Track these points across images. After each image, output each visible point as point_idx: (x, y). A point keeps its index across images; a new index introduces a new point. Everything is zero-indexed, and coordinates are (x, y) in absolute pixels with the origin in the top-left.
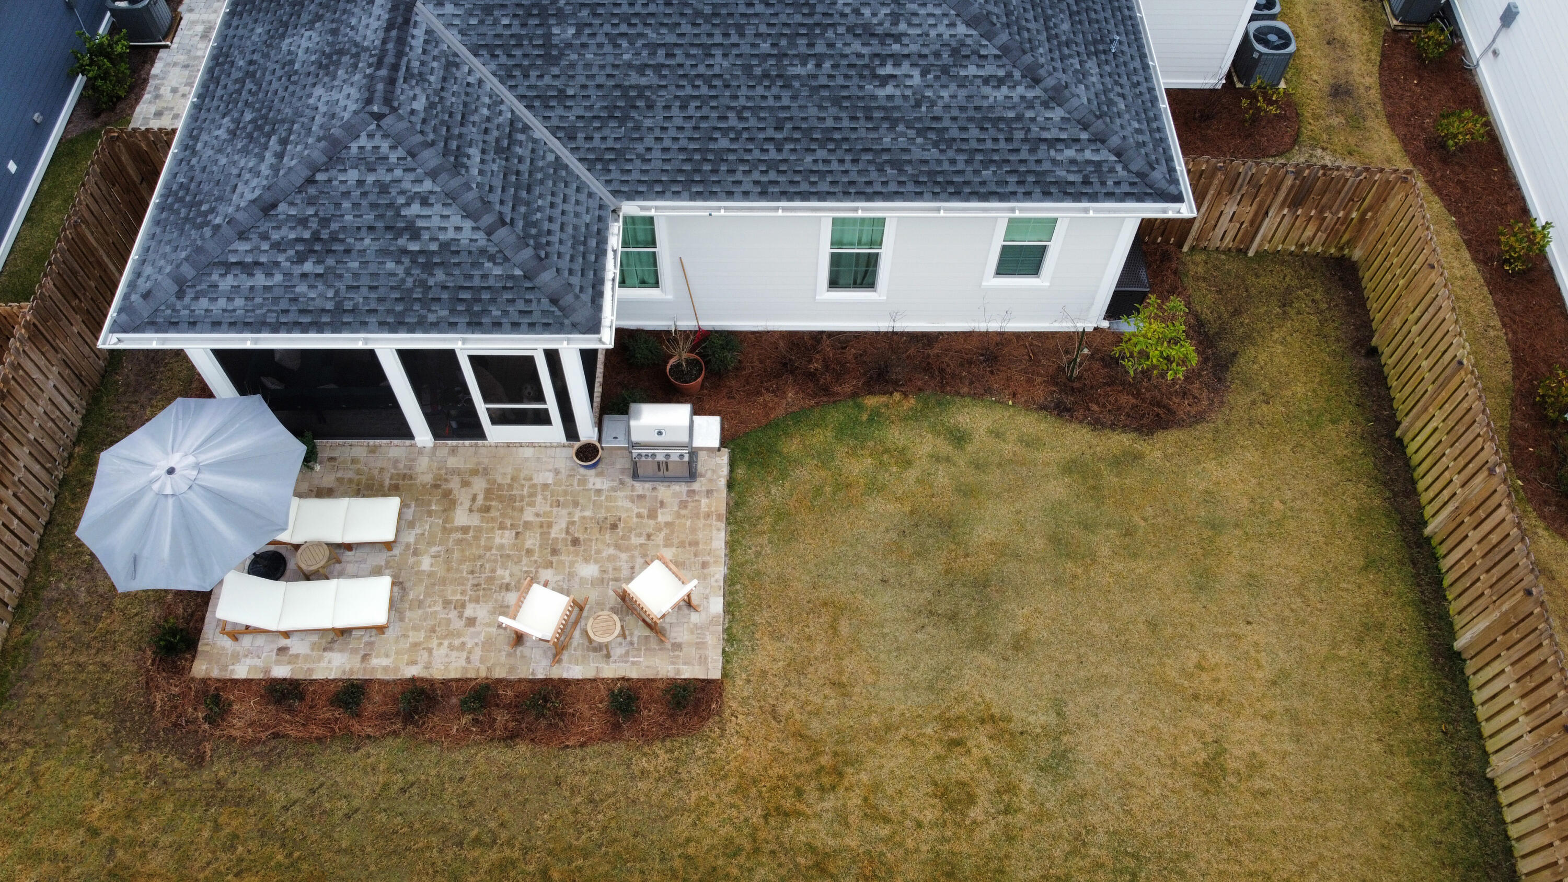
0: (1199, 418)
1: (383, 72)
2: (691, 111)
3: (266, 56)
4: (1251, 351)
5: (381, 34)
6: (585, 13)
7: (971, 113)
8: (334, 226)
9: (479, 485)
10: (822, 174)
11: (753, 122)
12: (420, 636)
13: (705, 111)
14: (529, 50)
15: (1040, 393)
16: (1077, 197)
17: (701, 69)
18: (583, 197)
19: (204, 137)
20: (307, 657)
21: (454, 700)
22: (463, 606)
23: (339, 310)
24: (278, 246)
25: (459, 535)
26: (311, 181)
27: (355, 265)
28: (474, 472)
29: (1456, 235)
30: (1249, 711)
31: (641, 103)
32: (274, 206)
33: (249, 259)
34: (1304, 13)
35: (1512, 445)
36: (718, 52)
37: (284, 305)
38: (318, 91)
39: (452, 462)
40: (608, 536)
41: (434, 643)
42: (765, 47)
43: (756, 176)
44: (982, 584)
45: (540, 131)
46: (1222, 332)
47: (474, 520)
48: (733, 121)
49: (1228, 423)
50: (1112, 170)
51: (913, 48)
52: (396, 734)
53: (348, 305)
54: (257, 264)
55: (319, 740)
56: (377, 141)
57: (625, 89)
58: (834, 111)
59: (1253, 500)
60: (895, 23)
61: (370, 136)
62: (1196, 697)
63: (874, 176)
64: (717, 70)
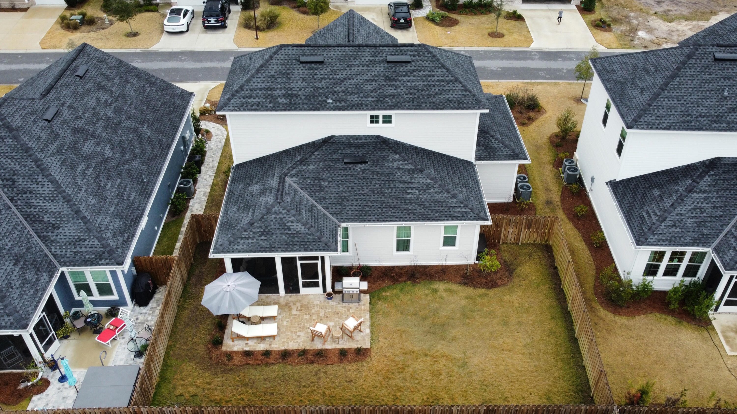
0: (505, 285)
1: (280, 193)
2: (359, 202)
3: (245, 192)
4: (520, 268)
5: (278, 185)
6: (330, 179)
7: (432, 201)
8: (269, 228)
9: (298, 305)
10: (393, 216)
11: (375, 204)
12: (285, 340)
13: (362, 202)
14: (316, 188)
15: (459, 280)
16: (461, 220)
17: (361, 192)
18: (331, 222)
19: (229, 211)
20: (253, 346)
21: (295, 355)
22: (296, 333)
23: (271, 247)
24: (254, 233)
25: (294, 316)
26: (262, 218)
27: (275, 237)
28: (297, 301)
29: (581, 238)
30: (517, 353)
31: (345, 200)
32: (253, 224)
33: (247, 236)
34: (538, 182)
35: (594, 290)
36: (365, 188)
37: (257, 246)
38: (261, 198)
39: (290, 299)
40: (336, 316)
41: (289, 341)
42: (377, 186)
43: (376, 216)
44: (442, 325)
45: (319, 207)
46: (512, 264)
47: (298, 313)
48: (370, 204)
49: (513, 286)
50: (469, 213)
51: (416, 186)
52: (280, 363)
53: (273, 246)
54: (249, 237)
55: (259, 364)
56: (279, 208)
57: (341, 197)
58: (396, 201)
59: (519, 304)
60: (411, 180)
61: (278, 207)
62: (503, 350)
63: (407, 216)
64: (365, 192)
